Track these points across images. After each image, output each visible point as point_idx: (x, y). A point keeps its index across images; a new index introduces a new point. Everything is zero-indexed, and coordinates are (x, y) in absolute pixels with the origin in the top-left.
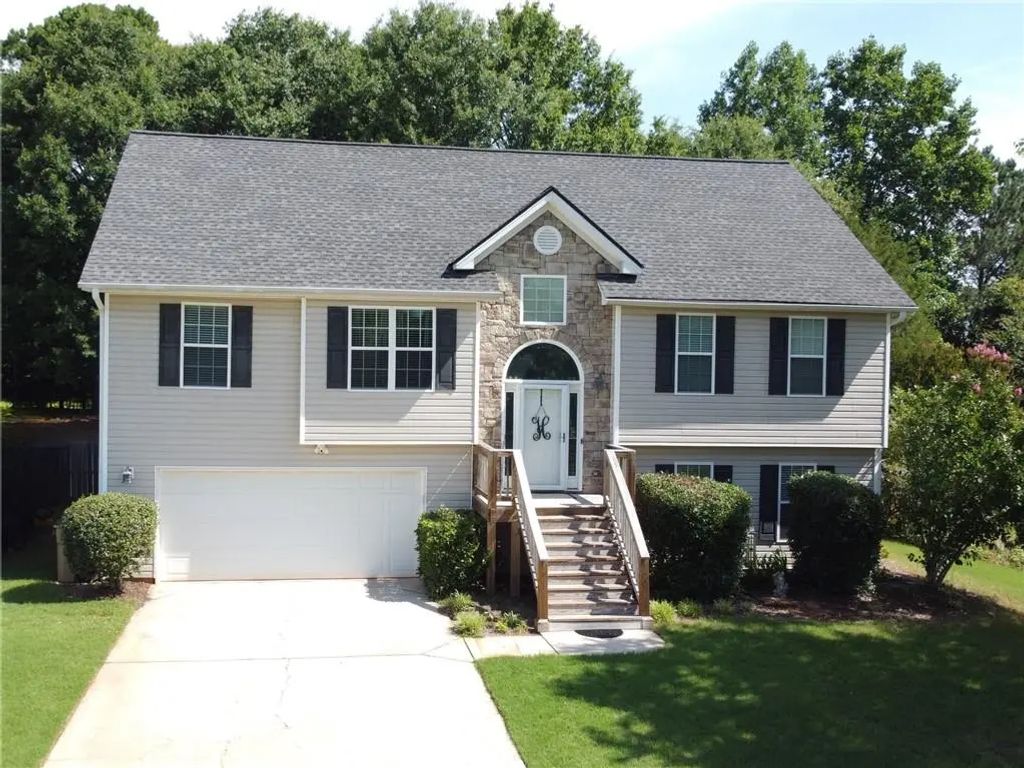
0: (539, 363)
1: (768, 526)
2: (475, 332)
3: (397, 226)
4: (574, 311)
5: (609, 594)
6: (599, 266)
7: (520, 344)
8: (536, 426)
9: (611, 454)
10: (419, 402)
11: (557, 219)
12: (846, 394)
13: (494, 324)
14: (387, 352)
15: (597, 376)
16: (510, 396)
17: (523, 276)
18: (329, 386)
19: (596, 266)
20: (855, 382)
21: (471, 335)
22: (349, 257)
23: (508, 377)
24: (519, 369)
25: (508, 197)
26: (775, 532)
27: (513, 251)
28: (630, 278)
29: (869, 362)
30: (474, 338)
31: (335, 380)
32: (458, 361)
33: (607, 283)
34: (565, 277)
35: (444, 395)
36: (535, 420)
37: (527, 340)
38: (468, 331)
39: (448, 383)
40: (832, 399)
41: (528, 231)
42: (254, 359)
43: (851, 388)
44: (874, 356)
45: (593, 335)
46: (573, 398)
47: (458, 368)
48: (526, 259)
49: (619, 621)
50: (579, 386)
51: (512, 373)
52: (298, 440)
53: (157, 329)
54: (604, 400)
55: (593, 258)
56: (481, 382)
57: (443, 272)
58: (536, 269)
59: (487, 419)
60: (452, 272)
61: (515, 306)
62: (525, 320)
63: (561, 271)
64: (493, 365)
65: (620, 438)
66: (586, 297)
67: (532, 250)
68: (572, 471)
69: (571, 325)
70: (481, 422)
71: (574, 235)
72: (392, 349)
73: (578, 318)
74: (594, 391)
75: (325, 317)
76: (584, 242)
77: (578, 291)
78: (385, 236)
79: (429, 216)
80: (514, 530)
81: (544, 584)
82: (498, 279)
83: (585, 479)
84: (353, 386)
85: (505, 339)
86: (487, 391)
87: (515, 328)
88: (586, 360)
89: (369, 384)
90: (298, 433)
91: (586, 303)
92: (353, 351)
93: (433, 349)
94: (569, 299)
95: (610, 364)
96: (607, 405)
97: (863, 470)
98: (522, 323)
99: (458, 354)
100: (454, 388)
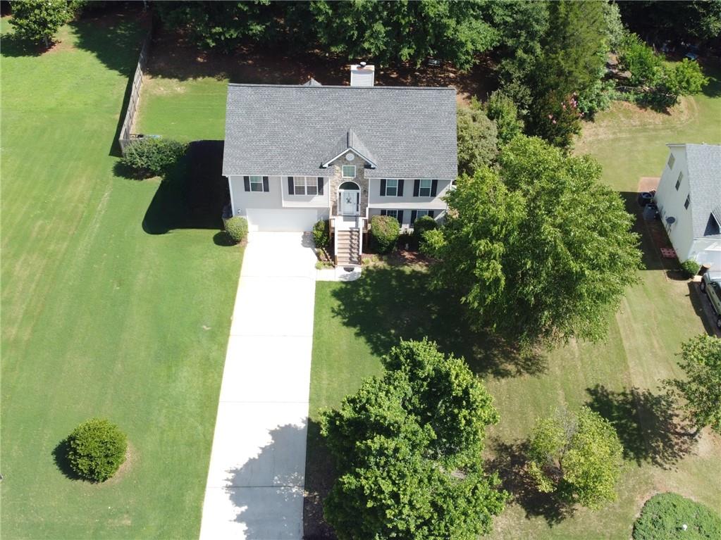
0: (348, 186)
4: (357, 175)
7: (342, 182)
10: (313, 198)
11: (353, 152)
13: (334, 178)
14: (304, 186)
15: (364, 190)
17: (343, 166)
18: (289, 195)
19: (364, 163)
21: (327, 183)
22: (294, 158)
23: (339, 189)
24: (341, 187)
27: (340, 160)
28: (373, 169)
30: (329, 183)
31: (291, 193)
32: (324, 189)
33: (367, 169)
34: (355, 166)
35: (320, 196)
36: (347, 199)
37: (345, 181)
38: (327, 181)
39: (321, 192)
41: (344, 155)
42: (269, 187)
45: (363, 180)
46: (358, 194)
47: (324, 191)
48: (344, 162)
50: (360, 191)
52: (282, 206)
53: (243, 179)
55: (364, 161)
56: (331, 192)
57: (319, 165)
58: (347, 164)
59: (333, 200)
60: (322, 168)
61: (341, 173)
62: (343, 176)
63: (354, 164)
64: (335, 187)
65: (370, 206)
67: (345, 159)
68: (358, 210)
69: (357, 177)
70: (331, 201)
71: (358, 156)
72: (306, 186)
73: (359, 176)
74: (364, 194)
75: (287, 179)
76: (361, 157)
77: (359, 170)
82: (336, 167)
83: (361, 213)
84: (295, 194)
85: (338, 181)
86: (333, 194)
87: (341, 178)
88: (361, 185)
89: (300, 194)
90: (282, 204)
91: (361, 172)
92: (295, 186)
93: (317, 186)
94: (356, 172)
95: (368, 188)
96: (367, 196)
99: (324, 187)
100: (323, 194)
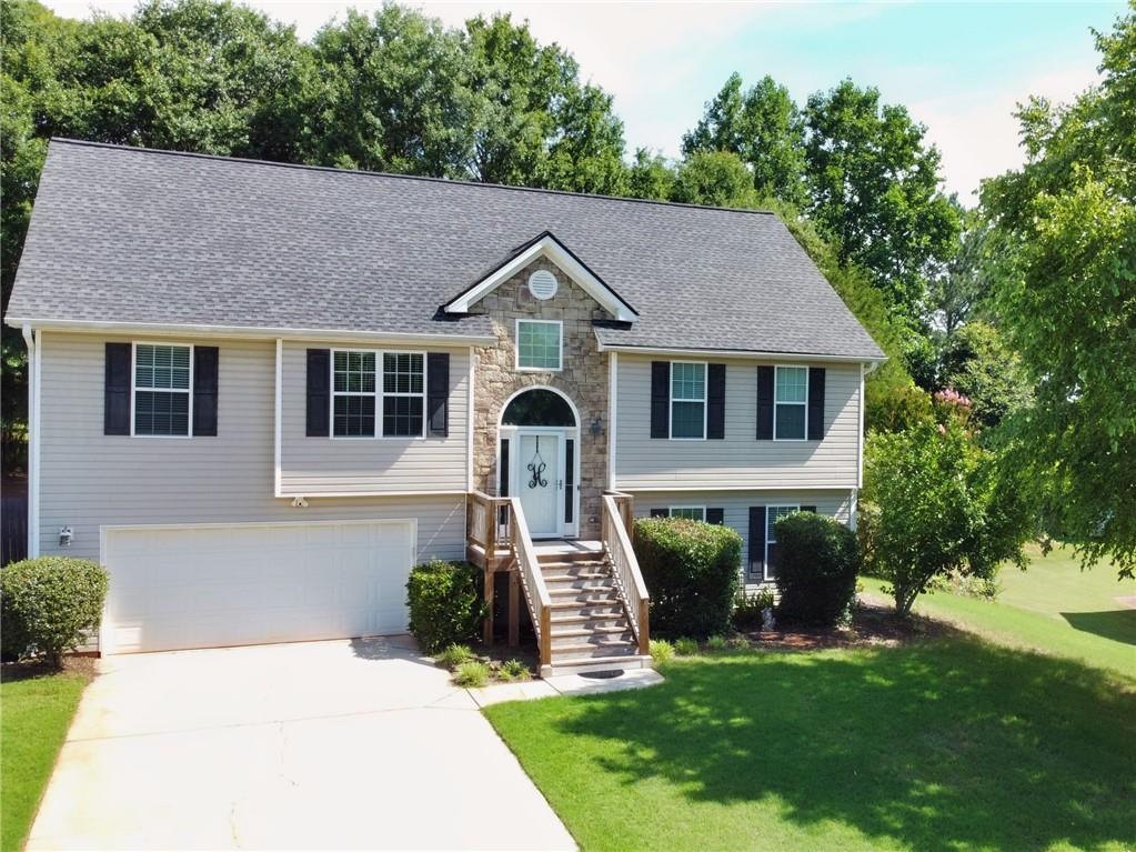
0: (536, 409)
1: (756, 566)
2: (468, 376)
3: (381, 263)
4: (570, 357)
5: (609, 636)
6: (595, 312)
7: (515, 390)
8: (532, 473)
9: (609, 500)
10: (409, 450)
11: (553, 264)
12: (826, 439)
13: (489, 369)
14: (373, 398)
15: (593, 422)
16: (505, 443)
17: (518, 321)
18: (308, 434)
19: (592, 312)
20: (833, 427)
21: (464, 380)
22: (329, 296)
23: (503, 424)
24: (509, 417)
25: (499, 237)
26: (763, 572)
27: (508, 295)
28: (626, 325)
29: (846, 409)
30: (468, 383)
31: (316, 427)
32: (451, 407)
33: (603, 329)
34: (561, 323)
35: (436, 442)
36: (531, 467)
37: (522, 386)
38: (463, 376)
39: (441, 430)
40: (813, 443)
41: (523, 274)
42: (219, 405)
43: (829, 433)
44: (850, 403)
45: (590, 381)
46: (570, 444)
47: (451, 414)
48: (521, 303)
49: (619, 662)
50: (576, 433)
51: (507, 419)
52: (273, 491)
53: (103, 371)
54: (601, 447)
55: (589, 304)
56: (475, 428)
57: (433, 314)
58: (531, 314)
59: (482, 467)
60: (443, 315)
61: (510, 351)
62: (520, 365)
63: (557, 316)
64: (487, 411)
65: (617, 484)
66: (582, 343)
67: (527, 293)
68: (569, 518)
69: (566, 371)
70: (475, 469)
71: (569, 280)
72: (379, 394)
73: (574, 364)
74: (590, 438)
75: (305, 360)
76: (579, 288)
77: (574, 337)
78: (367, 274)
79: (416, 254)
80: (513, 579)
81: (546, 631)
82: (493, 323)
83: (582, 526)
84: (336, 434)
85: (500, 385)
86: (481, 439)
87: (510, 373)
88: (582, 406)
89: (354, 432)
90: (272, 485)
91: (582, 349)
92: (336, 397)
93: (424, 395)
94: (565, 345)
95: (606, 408)
96: (603, 451)
97: (841, 510)
98: (518, 368)
99: (451, 400)
100: (446, 436)
